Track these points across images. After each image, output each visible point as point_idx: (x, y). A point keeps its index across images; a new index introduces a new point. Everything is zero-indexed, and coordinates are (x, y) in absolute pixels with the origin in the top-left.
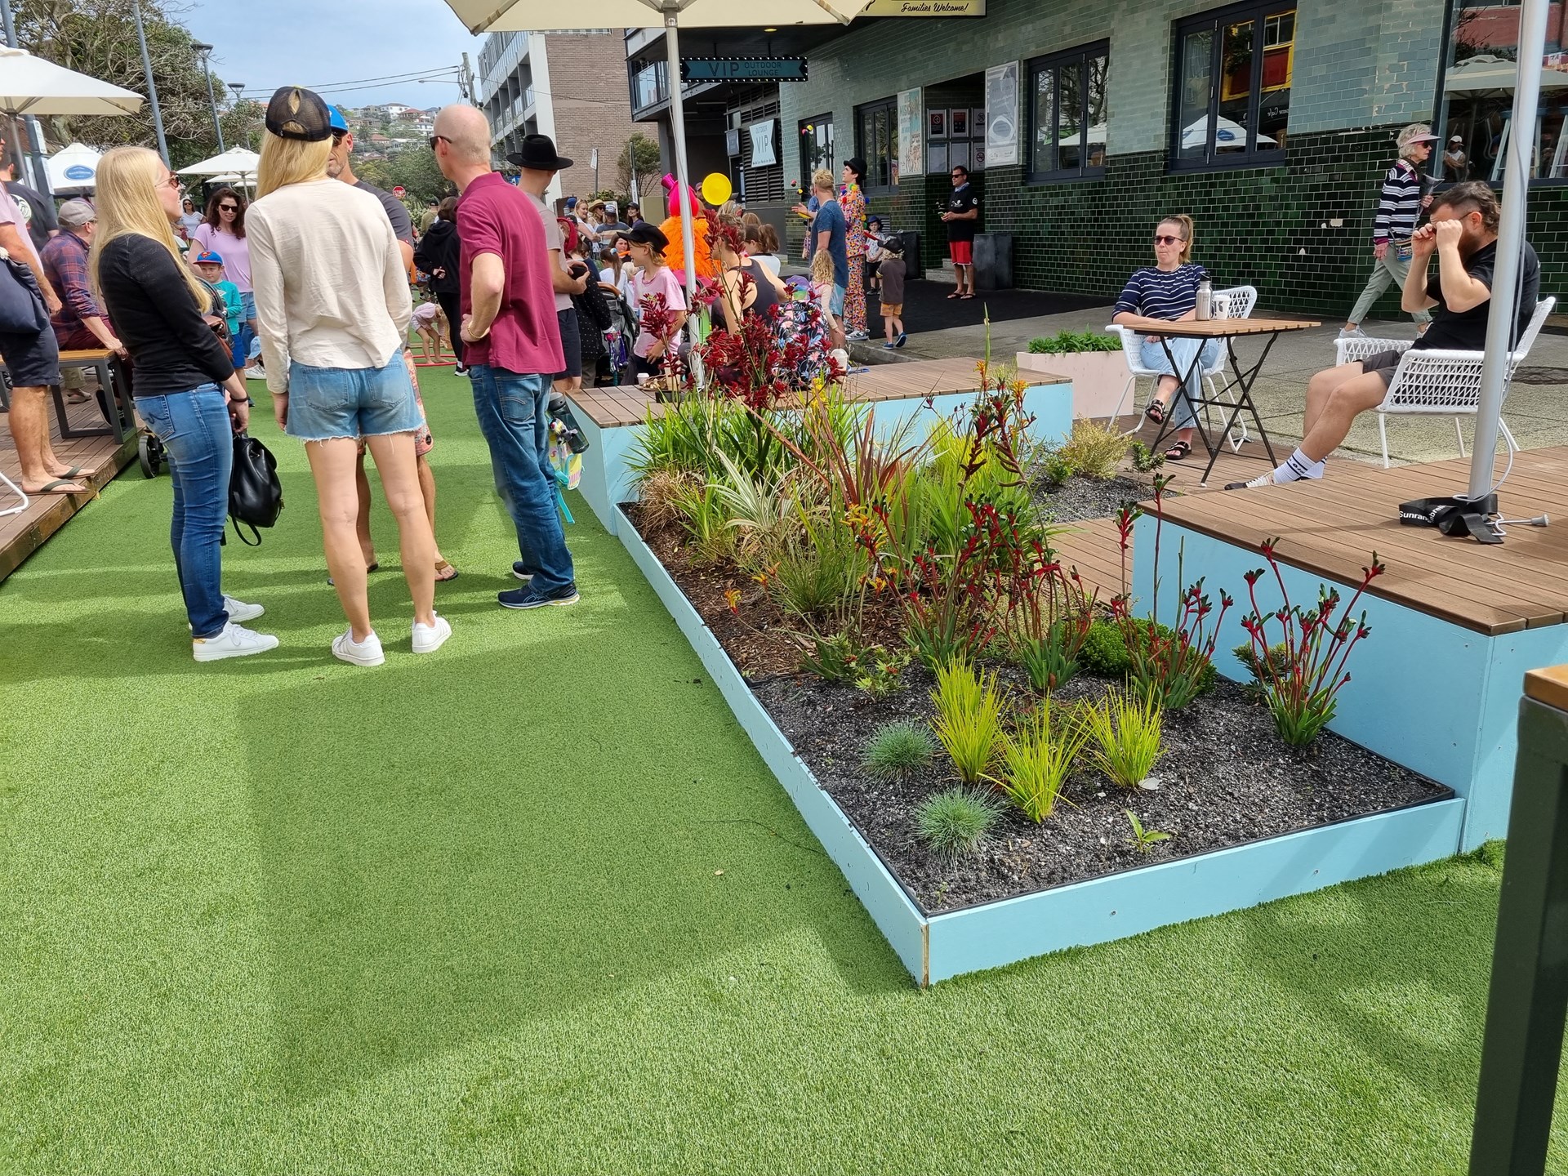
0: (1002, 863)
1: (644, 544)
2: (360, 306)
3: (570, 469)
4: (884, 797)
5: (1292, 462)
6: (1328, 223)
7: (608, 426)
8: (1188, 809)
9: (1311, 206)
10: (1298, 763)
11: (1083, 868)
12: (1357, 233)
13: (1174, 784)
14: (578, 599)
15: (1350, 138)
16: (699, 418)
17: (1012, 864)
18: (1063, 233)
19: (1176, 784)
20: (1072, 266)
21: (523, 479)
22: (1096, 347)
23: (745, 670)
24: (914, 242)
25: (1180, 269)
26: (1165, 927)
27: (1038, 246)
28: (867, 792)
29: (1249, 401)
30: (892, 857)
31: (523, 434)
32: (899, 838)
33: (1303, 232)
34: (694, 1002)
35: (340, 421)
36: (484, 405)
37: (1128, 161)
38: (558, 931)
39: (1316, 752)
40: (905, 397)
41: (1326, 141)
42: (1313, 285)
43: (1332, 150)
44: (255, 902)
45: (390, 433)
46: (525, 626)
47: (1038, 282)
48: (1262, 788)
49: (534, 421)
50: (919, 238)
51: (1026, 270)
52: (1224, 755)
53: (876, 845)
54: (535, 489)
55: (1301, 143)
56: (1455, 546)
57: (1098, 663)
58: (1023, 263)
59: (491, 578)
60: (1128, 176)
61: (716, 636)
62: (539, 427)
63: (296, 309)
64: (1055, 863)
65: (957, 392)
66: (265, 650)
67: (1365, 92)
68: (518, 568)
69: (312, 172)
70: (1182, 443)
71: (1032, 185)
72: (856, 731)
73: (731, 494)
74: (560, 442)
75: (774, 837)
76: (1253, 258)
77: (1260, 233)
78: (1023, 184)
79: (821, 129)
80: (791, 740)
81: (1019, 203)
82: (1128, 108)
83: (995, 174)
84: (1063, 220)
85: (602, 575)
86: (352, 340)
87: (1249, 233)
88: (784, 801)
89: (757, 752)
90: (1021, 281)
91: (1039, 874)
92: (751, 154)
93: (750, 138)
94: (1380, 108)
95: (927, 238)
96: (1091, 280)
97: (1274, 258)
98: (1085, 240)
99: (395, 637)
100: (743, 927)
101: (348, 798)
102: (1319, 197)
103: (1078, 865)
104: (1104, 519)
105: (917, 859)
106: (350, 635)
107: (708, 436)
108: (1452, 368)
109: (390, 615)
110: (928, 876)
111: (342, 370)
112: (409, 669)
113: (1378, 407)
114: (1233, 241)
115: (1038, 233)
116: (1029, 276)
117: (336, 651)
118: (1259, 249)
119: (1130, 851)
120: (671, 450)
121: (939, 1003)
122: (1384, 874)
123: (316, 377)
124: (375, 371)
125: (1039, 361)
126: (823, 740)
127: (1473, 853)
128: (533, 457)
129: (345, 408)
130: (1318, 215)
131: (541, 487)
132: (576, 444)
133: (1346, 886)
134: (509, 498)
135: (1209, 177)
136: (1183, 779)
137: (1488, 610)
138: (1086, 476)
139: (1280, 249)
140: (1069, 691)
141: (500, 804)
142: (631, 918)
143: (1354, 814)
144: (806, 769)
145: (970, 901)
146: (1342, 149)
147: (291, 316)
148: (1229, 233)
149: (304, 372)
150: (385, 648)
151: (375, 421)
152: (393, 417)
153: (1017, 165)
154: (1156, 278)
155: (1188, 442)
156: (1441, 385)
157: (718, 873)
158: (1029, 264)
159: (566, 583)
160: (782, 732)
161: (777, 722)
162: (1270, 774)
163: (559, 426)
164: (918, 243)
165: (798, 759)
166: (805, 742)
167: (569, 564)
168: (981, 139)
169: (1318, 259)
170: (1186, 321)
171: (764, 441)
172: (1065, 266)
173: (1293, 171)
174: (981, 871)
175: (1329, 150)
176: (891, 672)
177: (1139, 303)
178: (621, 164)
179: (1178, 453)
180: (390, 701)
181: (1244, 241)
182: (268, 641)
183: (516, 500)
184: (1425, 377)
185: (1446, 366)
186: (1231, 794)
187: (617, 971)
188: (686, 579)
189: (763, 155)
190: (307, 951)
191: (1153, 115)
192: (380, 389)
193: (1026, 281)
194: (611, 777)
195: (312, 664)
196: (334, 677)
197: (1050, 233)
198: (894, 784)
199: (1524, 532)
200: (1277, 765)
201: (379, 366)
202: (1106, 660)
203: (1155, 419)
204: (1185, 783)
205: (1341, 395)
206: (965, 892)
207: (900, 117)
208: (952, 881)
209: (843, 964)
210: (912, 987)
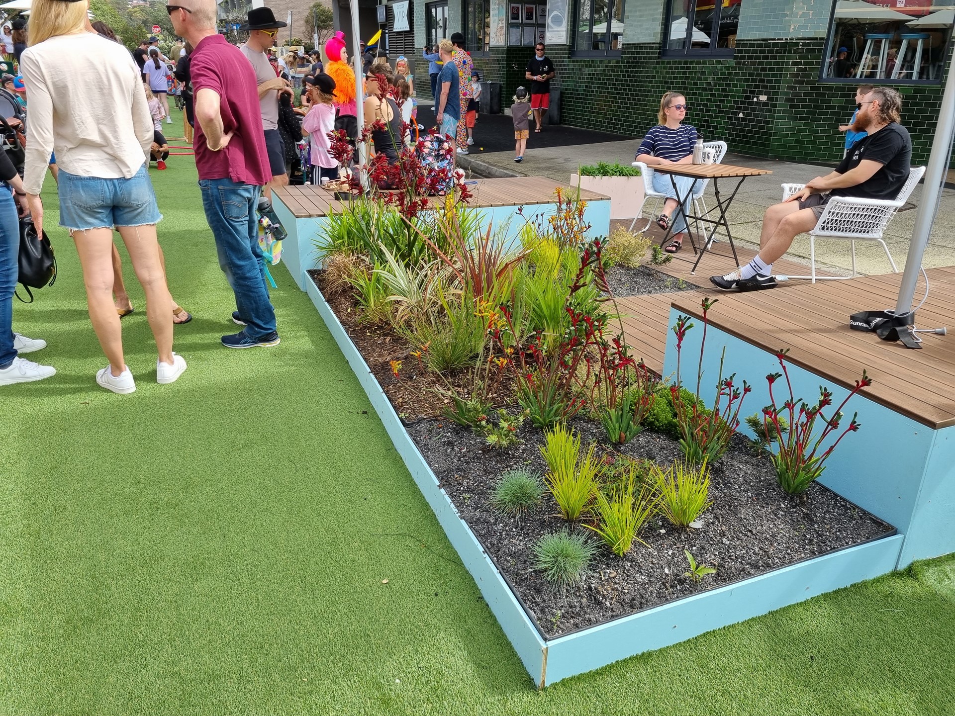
0: (598, 592)
1: (326, 303)
2: (115, 131)
3: (273, 251)
4: (507, 528)
5: (753, 264)
6: (758, 98)
7: (301, 217)
8: (722, 543)
9: (748, 86)
10: (794, 507)
11: (654, 595)
12: (775, 105)
13: (712, 523)
14: (279, 342)
15: (775, 45)
16: (366, 215)
17: (605, 593)
18: (592, 91)
19: (713, 523)
20: (597, 113)
21: (239, 259)
22: (621, 174)
23: (401, 412)
24: (498, 90)
25: (681, 128)
26: (707, 632)
27: (577, 98)
28: (495, 524)
29: (725, 220)
30: (516, 583)
31: (239, 228)
32: (521, 566)
33: (743, 103)
34: (369, 705)
35: (99, 216)
36: (209, 206)
37: (636, 48)
38: (263, 636)
39: (805, 499)
40: (503, 205)
41: (760, 45)
42: (746, 137)
43: (763, 51)
44: (23, 608)
45: (136, 225)
46: (240, 363)
47: (575, 122)
48: (771, 526)
49: (247, 218)
50: (501, 87)
51: (568, 113)
52: (744, 500)
53: (504, 571)
54: (248, 267)
55: (744, 45)
56: (889, 348)
57: (651, 423)
58: (567, 109)
59: (216, 322)
60: (635, 58)
61: (379, 382)
62: (251, 222)
63: (63, 131)
64: (635, 591)
65: (537, 203)
66: (45, 377)
67: (786, 15)
68: (235, 316)
69: (75, 25)
70: (676, 242)
71: (574, 58)
72: (485, 470)
73: (389, 276)
74: (266, 233)
75: (424, 549)
76: (710, 116)
77: (715, 101)
78: (569, 57)
79: (440, 10)
80: (437, 473)
81: (566, 69)
82: (638, 14)
83: (551, 49)
84: (593, 83)
85: (296, 323)
86: (108, 156)
87: (709, 100)
88: (431, 518)
89: (409, 474)
90: (565, 120)
91: (624, 600)
92: (393, 22)
93: (393, 12)
94: (795, 27)
95: (506, 88)
96: (609, 123)
97: (723, 117)
98: (606, 97)
99: (145, 369)
100: (404, 632)
101: (102, 510)
102: (753, 80)
103: (652, 592)
104: (633, 297)
105: (536, 585)
106: (109, 370)
107: (373, 229)
108: (859, 209)
109: (141, 350)
110: (544, 601)
111: (99, 179)
112: (154, 398)
113: (811, 232)
114: (699, 105)
115: (577, 90)
116: (570, 117)
117: (99, 380)
118: (714, 111)
119: (686, 579)
120: (346, 238)
121: (552, 703)
122: (849, 586)
123: (79, 183)
124: (124, 180)
125: (586, 182)
126: (460, 475)
127: (905, 570)
128: (247, 244)
129: (102, 207)
130: (752, 92)
131: (253, 265)
132: (278, 234)
133: (825, 596)
134: (229, 272)
135: (686, 63)
136: (717, 519)
137: (930, 408)
138: (621, 266)
139: (727, 112)
140: (634, 445)
141: (220, 518)
142: (319, 623)
143: (834, 548)
144: (449, 500)
145: (576, 626)
146: (770, 51)
147: (58, 135)
148: (697, 99)
149: (70, 179)
150: (136, 378)
151: (125, 216)
152: (139, 213)
153: (565, 45)
154: (664, 133)
155: (680, 241)
156: (851, 220)
157: (385, 581)
158: (570, 110)
159: (270, 331)
160: (430, 466)
161: (426, 457)
162: (776, 515)
163: (266, 221)
164: (501, 91)
165: (443, 491)
166: (447, 476)
167: (273, 317)
168: (544, 26)
169: (750, 120)
170: (684, 163)
171: (412, 238)
172: (593, 112)
173: (738, 63)
174: (582, 597)
175: (762, 51)
176: (511, 430)
177: (652, 148)
178: (307, 22)
179: (674, 249)
180: (139, 424)
181: (705, 105)
182: (46, 371)
183: (234, 274)
184: (842, 214)
185: (855, 208)
186: (751, 531)
187: (309, 675)
188: (357, 333)
189: (401, 24)
190: (62, 657)
191: (654, 20)
192: (130, 194)
193: (568, 121)
194: (304, 494)
195: (79, 390)
196: (97, 402)
197: (585, 91)
198: (514, 517)
199: (931, 339)
200: (780, 508)
201: (128, 177)
202: (658, 421)
203: (663, 227)
204: (719, 522)
205: (788, 223)
206: (572, 617)
207: (492, 7)
208: (562, 606)
209: (480, 666)
210: (532, 688)
